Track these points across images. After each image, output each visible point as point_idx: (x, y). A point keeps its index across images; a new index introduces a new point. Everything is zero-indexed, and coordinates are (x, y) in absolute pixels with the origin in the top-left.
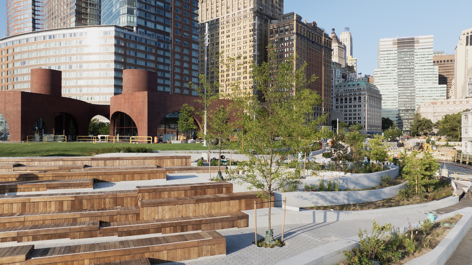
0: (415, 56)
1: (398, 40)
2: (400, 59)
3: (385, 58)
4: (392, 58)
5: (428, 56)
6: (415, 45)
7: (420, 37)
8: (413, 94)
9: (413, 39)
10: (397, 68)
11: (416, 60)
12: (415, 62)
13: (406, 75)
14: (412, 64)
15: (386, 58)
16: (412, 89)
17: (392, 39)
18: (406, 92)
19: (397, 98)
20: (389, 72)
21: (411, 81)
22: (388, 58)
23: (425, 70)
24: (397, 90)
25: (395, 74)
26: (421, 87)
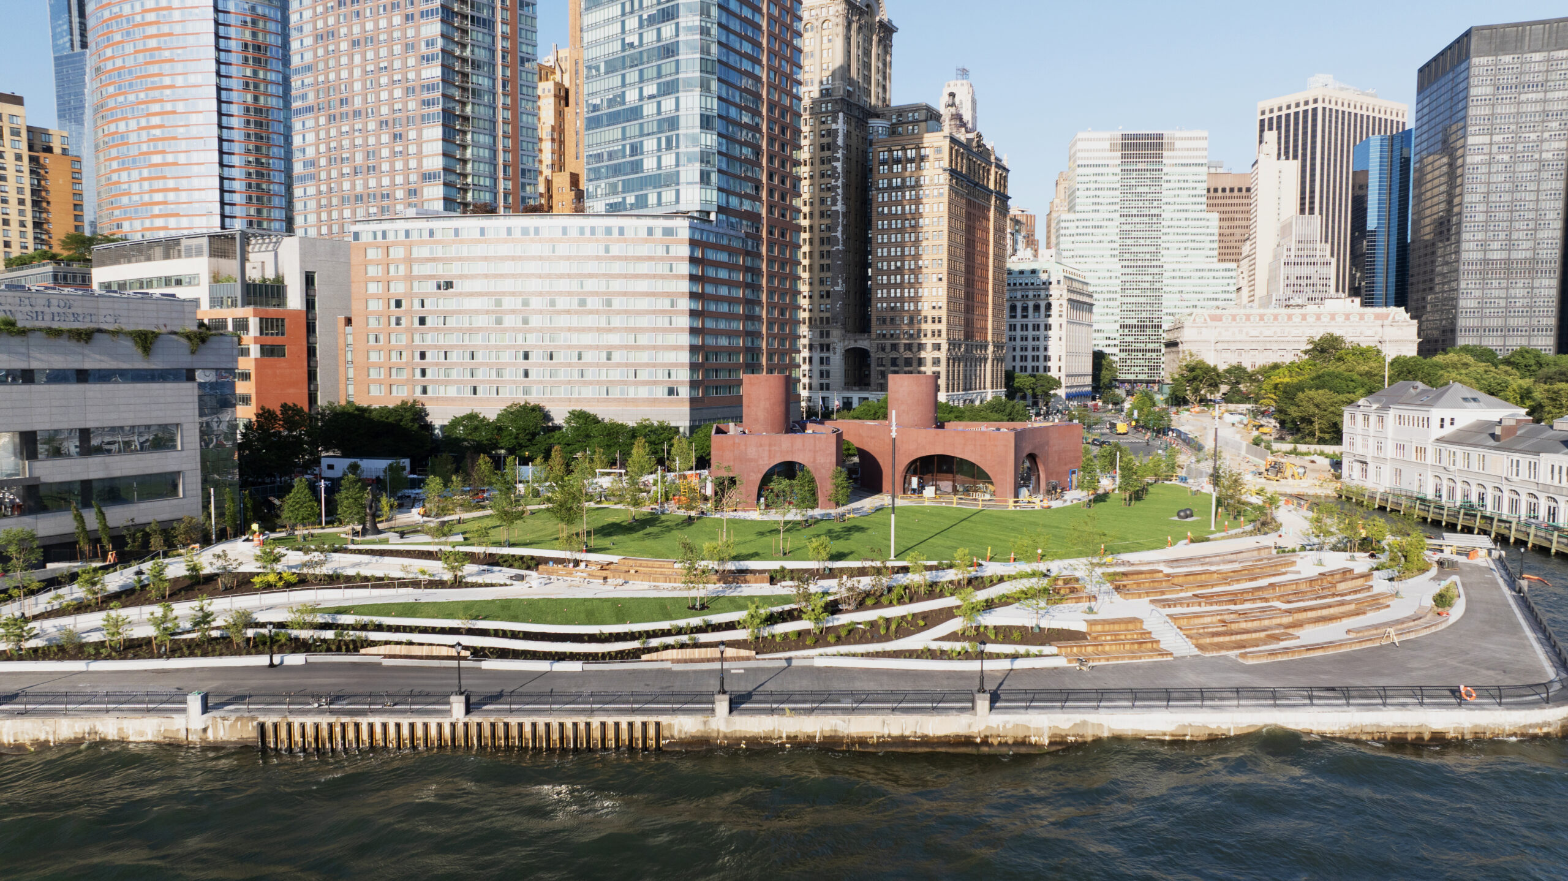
0: (1165, 185)
1: (1125, 137)
2: (1127, 188)
3: (1088, 186)
4: (1106, 186)
5: (1195, 185)
6: (1165, 153)
7: (1178, 134)
8: (1158, 285)
9: (1160, 137)
10: (1118, 215)
11: (1167, 195)
12: (1164, 200)
13: (1140, 234)
14: (1155, 204)
15: (1093, 186)
16: (1156, 270)
17: (1107, 135)
18: (1139, 278)
19: (1118, 296)
20: (1099, 224)
21: (1153, 249)
22: (1097, 185)
23: (1187, 223)
24: (1119, 274)
25: (1112, 230)
26: (1177, 266)
